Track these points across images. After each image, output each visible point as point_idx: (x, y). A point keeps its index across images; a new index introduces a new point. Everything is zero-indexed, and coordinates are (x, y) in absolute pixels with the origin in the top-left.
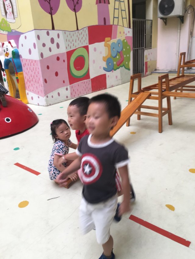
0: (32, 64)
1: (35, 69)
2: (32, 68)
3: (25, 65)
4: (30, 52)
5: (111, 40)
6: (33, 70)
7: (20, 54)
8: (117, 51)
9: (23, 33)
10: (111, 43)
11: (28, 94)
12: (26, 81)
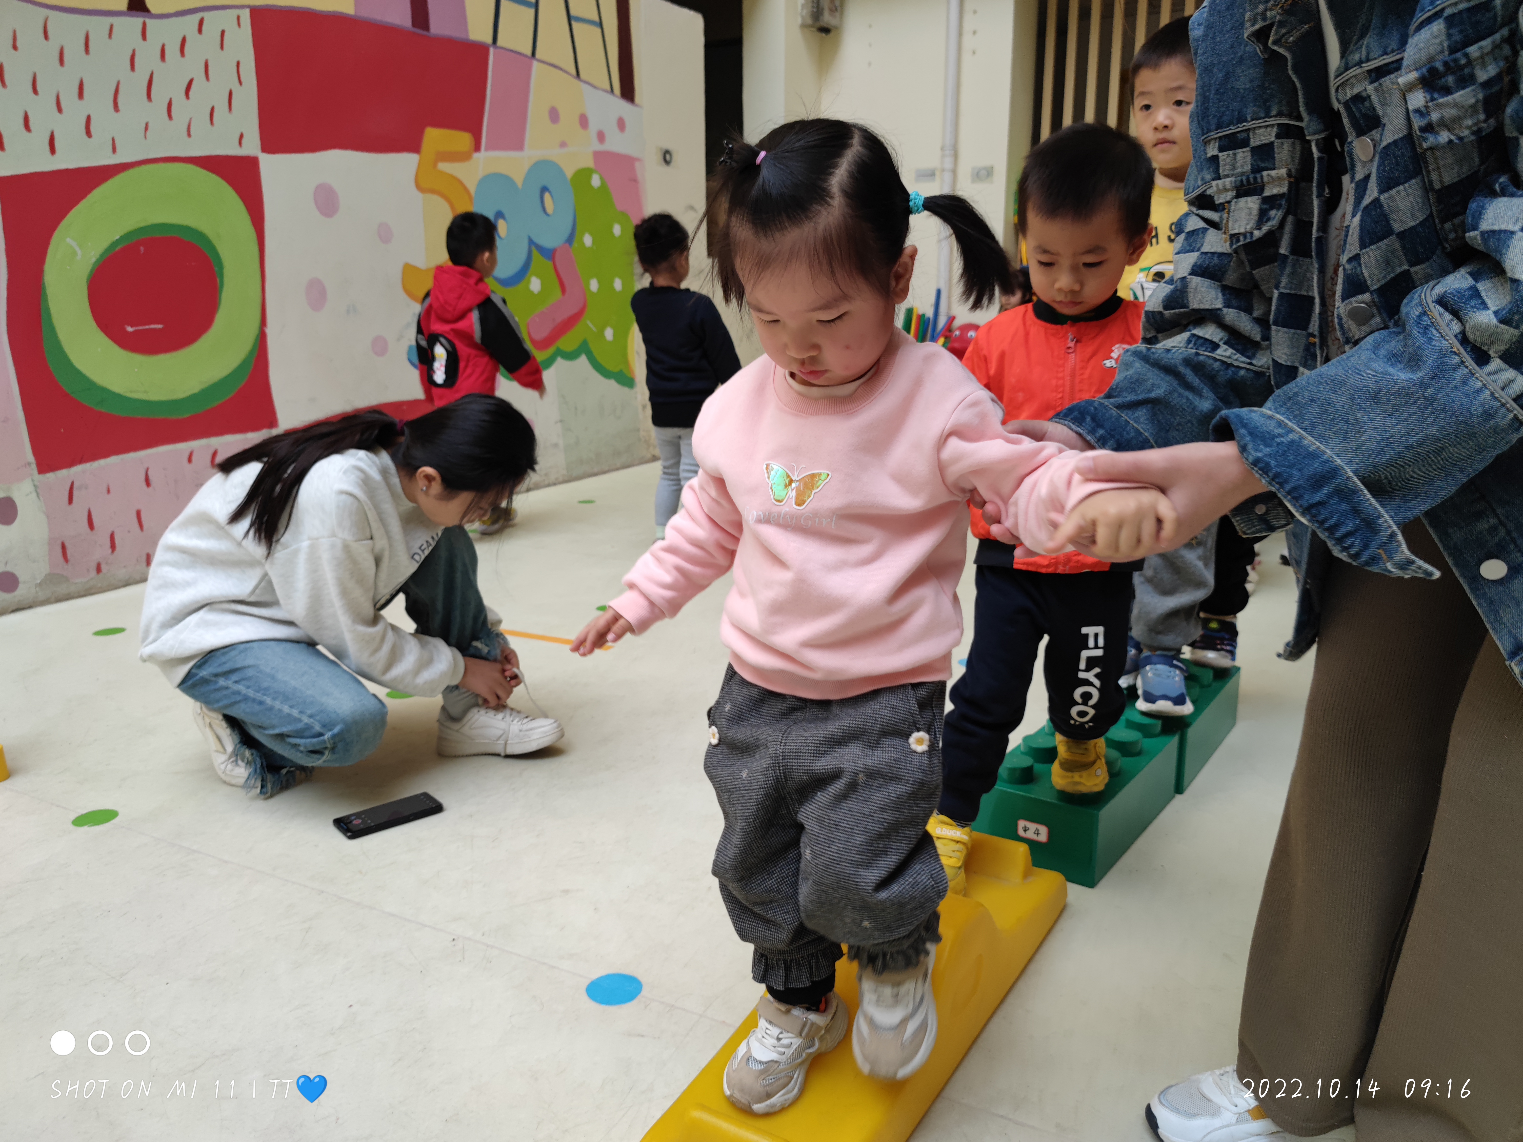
5: (476, 155)
8: (531, 242)
10: (481, 173)
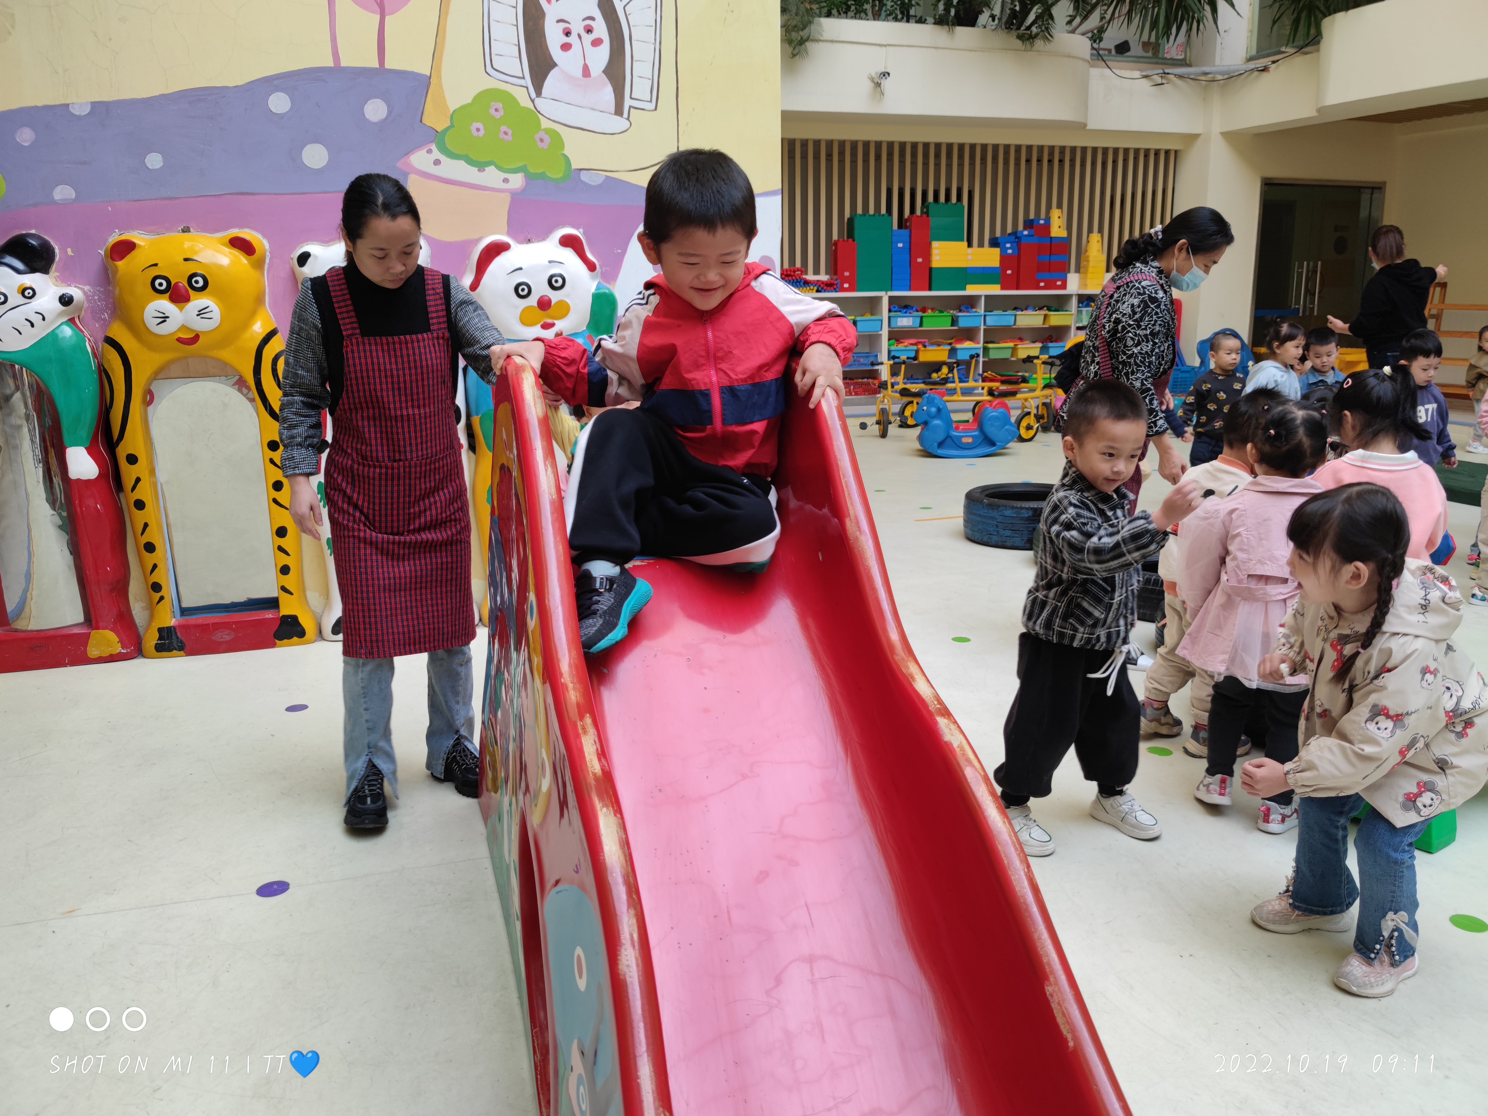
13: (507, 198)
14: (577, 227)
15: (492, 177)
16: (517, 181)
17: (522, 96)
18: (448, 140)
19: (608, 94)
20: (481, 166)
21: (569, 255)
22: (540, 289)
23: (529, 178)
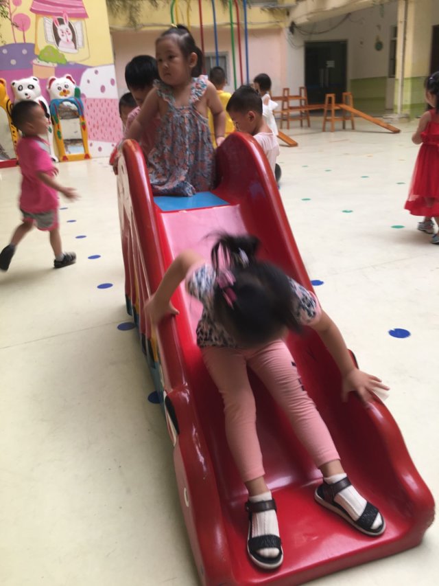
0: (105, 105)
1: (109, 110)
2: (104, 109)
3: (90, 107)
4: (103, 89)
6: (105, 112)
7: (82, 91)
9: (90, 67)
11: (91, 145)
12: (88, 127)
13: (54, 70)
14: (69, 73)
15: (50, 64)
16: (56, 65)
17: (55, 46)
18: (41, 57)
19: (73, 45)
20: (48, 62)
21: (68, 80)
22: (63, 88)
23: (58, 64)
